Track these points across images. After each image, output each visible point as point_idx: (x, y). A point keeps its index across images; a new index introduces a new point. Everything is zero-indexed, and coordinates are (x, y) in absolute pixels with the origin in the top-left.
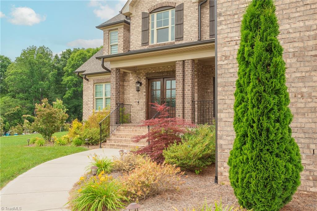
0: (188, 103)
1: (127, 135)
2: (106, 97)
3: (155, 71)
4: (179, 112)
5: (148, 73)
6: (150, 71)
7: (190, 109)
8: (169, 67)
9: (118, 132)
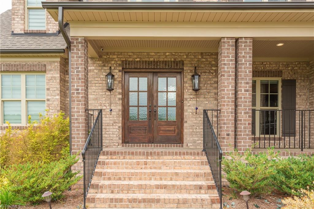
0: (245, 113)
1: (133, 174)
2: (27, 99)
3: (140, 58)
4: (227, 127)
5: (126, 61)
6: (130, 58)
7: (249, 124)
8: (167, 54)
9: (101, 168)
